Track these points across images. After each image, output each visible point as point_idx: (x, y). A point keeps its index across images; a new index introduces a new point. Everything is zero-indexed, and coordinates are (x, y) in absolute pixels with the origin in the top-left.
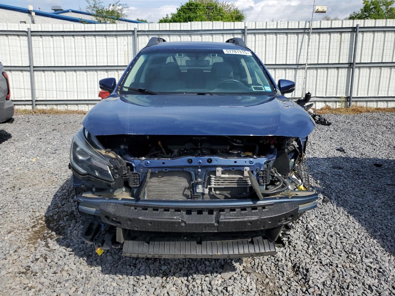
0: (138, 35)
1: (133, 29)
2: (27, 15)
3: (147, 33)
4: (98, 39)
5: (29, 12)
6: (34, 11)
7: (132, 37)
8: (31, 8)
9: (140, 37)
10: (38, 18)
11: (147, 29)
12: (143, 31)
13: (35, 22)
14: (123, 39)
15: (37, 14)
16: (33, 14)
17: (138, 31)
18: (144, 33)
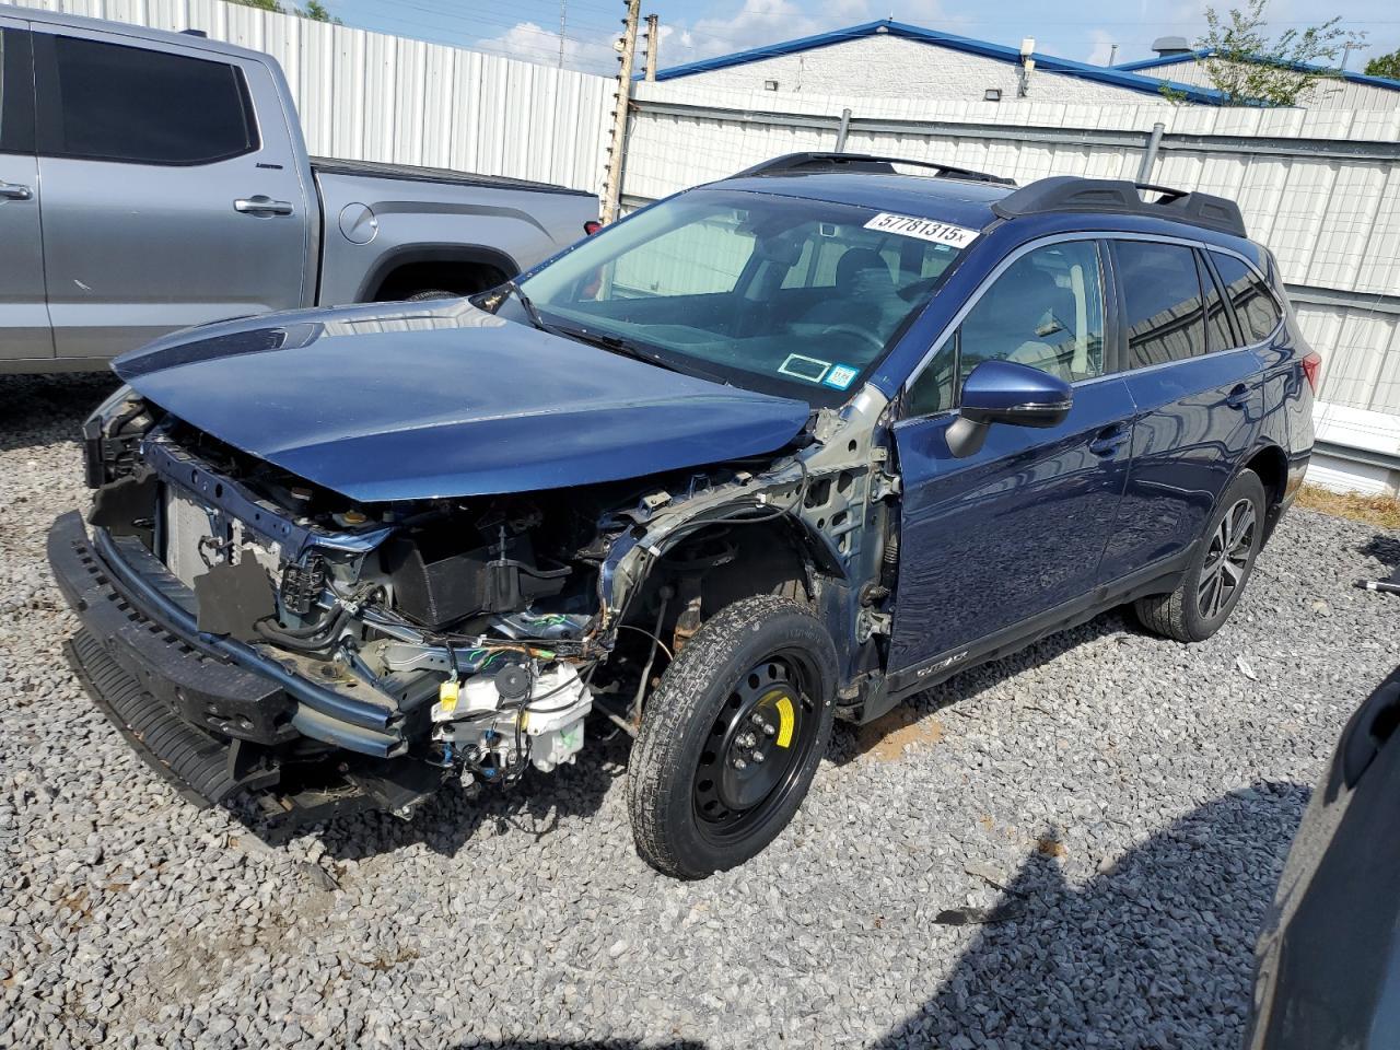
0: (1162, 151)
1: (1149, 128)
2: (1012, 67)
3: (1201, 146)
4: (1025, 156)
5: (1018, 59)
6: (1033, 57)
7: (1139, 157)
8: (1028, 48)
9: (1169, 160)
10: (1040, 81)
11: (1207, 131)
12: (1186, 136)
13: (1027, 93)
14: (1106, 164)
15: (1043, 65)
16: (1030, 65)
17: (1166, 137)
18: (1188, 145)
